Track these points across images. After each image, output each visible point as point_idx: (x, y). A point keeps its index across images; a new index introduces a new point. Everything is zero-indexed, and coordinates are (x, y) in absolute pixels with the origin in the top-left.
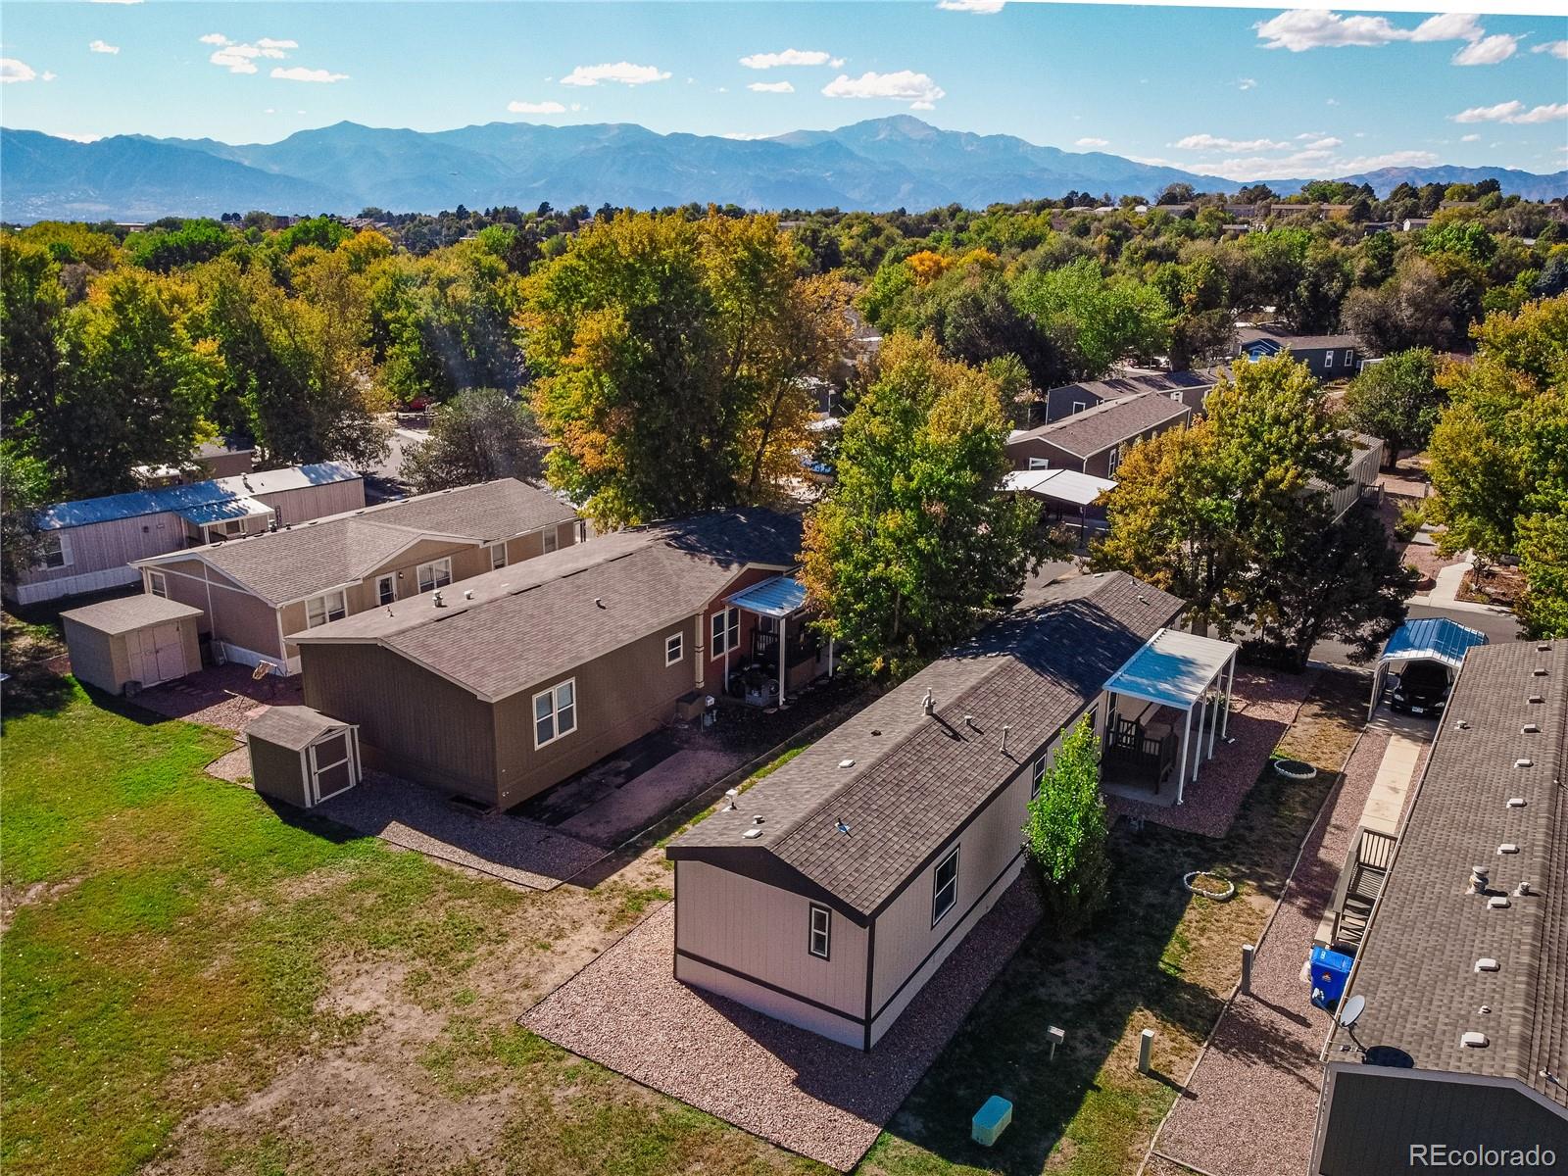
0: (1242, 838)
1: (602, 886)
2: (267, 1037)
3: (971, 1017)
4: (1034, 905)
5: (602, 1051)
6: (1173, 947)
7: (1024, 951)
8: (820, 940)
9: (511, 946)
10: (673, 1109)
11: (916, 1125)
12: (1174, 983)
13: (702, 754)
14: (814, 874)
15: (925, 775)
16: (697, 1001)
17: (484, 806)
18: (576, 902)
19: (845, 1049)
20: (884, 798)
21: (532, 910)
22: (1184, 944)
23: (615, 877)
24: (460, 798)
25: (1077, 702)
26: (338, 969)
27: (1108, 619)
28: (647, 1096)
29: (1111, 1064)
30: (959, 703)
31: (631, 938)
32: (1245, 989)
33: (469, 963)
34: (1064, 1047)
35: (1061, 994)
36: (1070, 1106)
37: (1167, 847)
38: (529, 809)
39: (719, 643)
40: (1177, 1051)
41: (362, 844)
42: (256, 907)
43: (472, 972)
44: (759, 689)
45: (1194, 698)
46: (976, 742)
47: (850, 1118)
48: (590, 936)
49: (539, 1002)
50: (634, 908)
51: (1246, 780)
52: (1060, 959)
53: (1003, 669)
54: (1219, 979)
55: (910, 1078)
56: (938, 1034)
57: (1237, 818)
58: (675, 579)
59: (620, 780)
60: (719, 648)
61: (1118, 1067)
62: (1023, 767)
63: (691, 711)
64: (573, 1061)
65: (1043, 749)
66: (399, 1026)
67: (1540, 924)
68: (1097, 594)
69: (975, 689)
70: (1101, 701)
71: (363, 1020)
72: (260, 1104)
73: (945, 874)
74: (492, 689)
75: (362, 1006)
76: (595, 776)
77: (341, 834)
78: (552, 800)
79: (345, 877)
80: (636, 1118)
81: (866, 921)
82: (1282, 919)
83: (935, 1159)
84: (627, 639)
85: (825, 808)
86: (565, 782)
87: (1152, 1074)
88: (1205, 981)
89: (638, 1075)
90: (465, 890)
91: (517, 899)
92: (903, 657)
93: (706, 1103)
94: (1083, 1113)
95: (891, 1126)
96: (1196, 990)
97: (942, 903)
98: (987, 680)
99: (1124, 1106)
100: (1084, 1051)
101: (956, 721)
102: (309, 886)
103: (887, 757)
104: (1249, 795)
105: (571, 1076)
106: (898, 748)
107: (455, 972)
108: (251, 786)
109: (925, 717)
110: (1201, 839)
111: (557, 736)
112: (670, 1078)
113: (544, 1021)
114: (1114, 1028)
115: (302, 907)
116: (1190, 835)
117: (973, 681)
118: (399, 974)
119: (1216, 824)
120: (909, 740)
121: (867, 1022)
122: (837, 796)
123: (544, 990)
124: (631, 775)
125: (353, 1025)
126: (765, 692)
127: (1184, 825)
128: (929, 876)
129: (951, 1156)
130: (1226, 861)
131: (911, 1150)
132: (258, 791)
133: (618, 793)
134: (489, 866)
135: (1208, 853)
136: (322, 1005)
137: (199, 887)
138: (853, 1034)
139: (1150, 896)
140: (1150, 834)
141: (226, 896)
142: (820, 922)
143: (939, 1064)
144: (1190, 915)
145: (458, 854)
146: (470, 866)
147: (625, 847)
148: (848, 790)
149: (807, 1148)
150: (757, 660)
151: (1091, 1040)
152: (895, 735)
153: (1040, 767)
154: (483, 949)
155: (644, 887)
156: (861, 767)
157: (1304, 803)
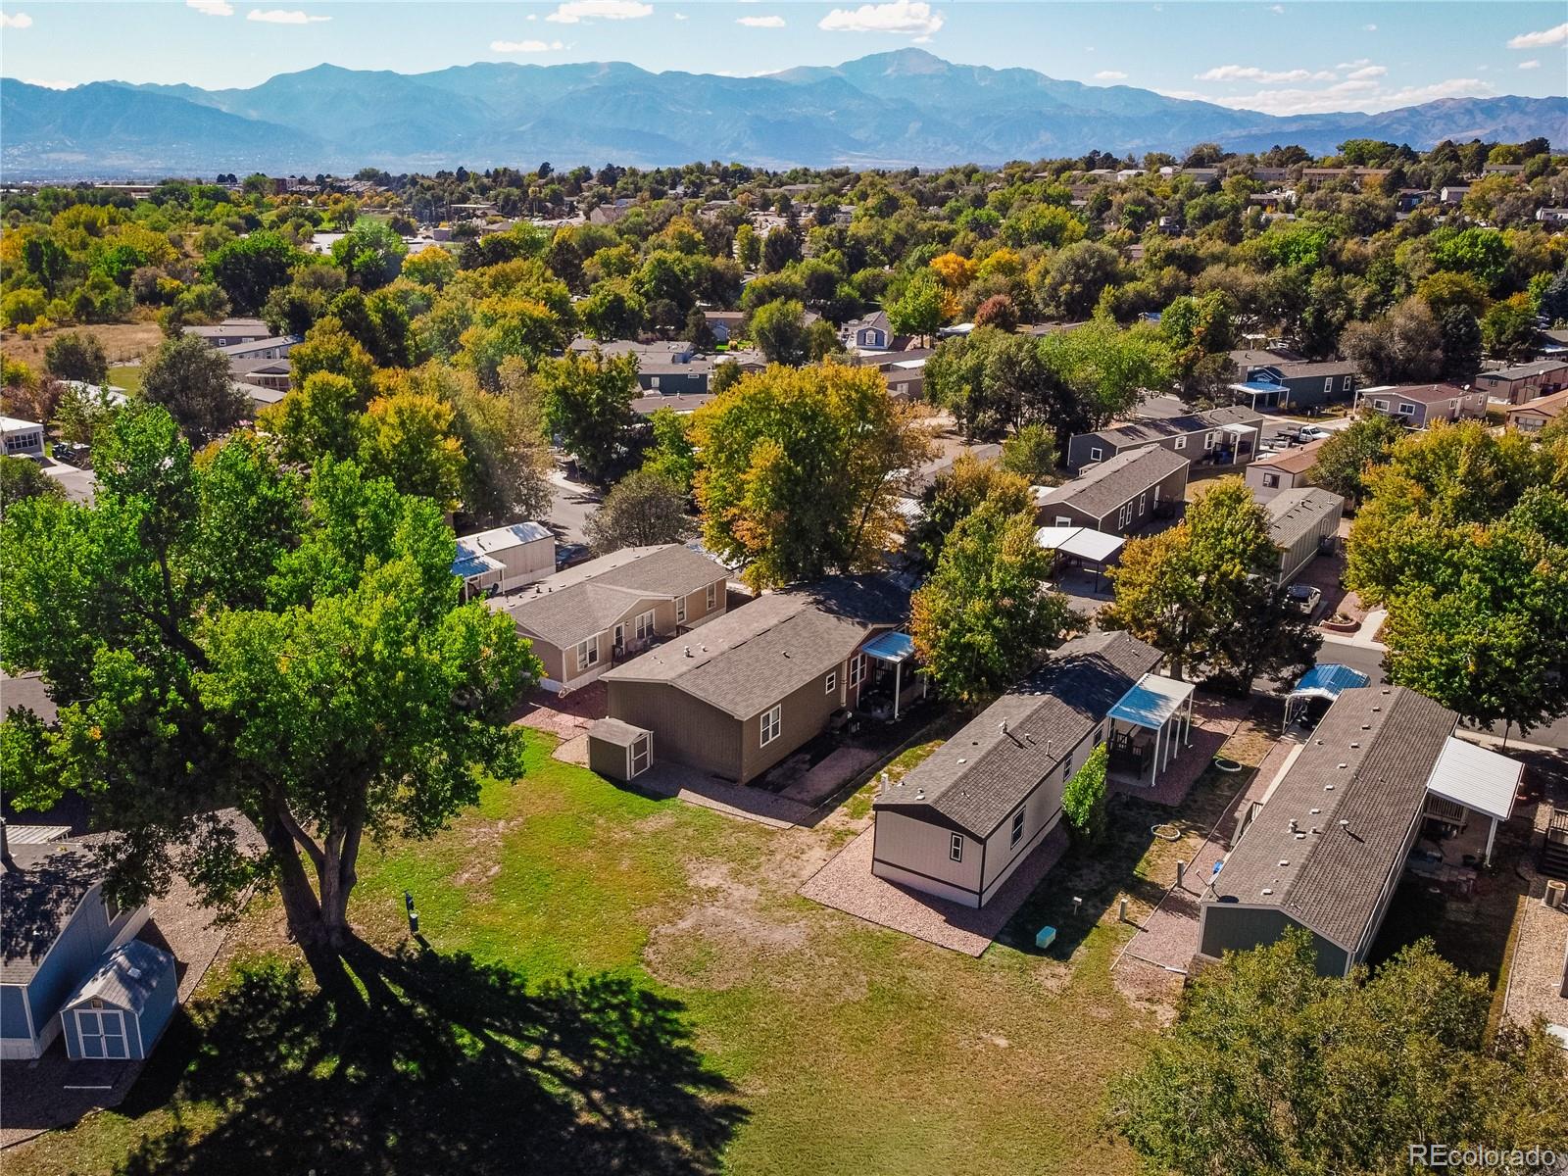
0: (1189, 807)
1: (817, 827)
2: (673, 896)
3: (1032, 895)
4: (1065, 839)
5: (844, 907)
6: (1142, 864)
7: (1059, 864)
8: (956, 853)
9: (778, 857)
10: (886, 931)
11: (1009, 940)
12: (1141, 882)
13: (853, 751)
14: (955, 818)
15: (1005, 768)
16: (887, 885)
17: (734, 781)
18: (804, 835)
19: (968, 908)
20: (985, 780)
21: (783, 839)
22: (1149, 863)
23: (822, 823)
24: (717, 776)
25: (1090, 724)
26: (690, 866)
27: (1111, 667)
28: (872, 926)
29: (1105, 917)
30: (1021, 726)
31: (843, 854)
32: (1179, 885)
33: (759, 865)
34: (1081, 908)
35: (1080, 885)
36: (1085, 934)
37: (1143, 811)
38: (758, 782)
39: (854, 676)
40: (1140, 913)
41: (670, 802)
42: (628, 835)
43: (762, 869)
44: (882, 708)
45: (1163, 721)
46: (1032, 750)
47: (975, 936)
48: (818, 853)
49: (803, 884)
50: (839, 839)
51: (1197, 771)
52: (1079, 869)
53: (1046, 703)
54: (1166, 880)
55: (1003, 920)
56: (1016, 902)
57: (1188, 794)
58: (826, 636)
59: (807, 766)
60: (854, 681)
61: (1110, 917)
62: (1059, 764)
63: (839, 722)
64: (830, 910)
65: (1070, 753)
66: (736, 893)
67: (1316, 847)
68: (1105, 649)
69: (1030, 717)
70: (1106, 722)
71: (716, 890)
72: (682, 925)
73: (1018, 821)
74: (743, 712)
75: (713, 884)
76: (790, 763)
77: (656, 796)
78: (770, 778)
79: (669, 820)
80: (870, 935)
81: (982, 841)
82: (1206, 851)
83: (1019, 953)
84: (808, 679)
85: (955, 785)
86: (773, 767)
87: (1127, 922)
88: (1159, 880)
89: (866, 916)
90: (744, 828)
91: (772, 833)
92: (980, 691)
93: (902, 929)
94: (1090, 937)
95: (996, 939)
96: (1153, 885)
97: (1016, 836)
98: (1036, 711)
99: (1111, 934)
100: (1092, 911)
101: (1020, 737)
102: (651, 825)
103: (984, 758)
104: (1197, 782)
105: (832, 917)
106: (989, 753)
107: (754, 868)
108: (587, 766)
109: (1002, 735)
110: (1164, 807)
111: (771, 739)
112: (882, 918)
113: (809, 891)
114: (1108, 901)
115: (655, 835)
116: (1158, 805)
117: (1028, 712)
118: (725, 869)
119: (1174, 798)
120: (995, 748)
121: (980, 894)
122: (961, 779)
123: (805, 878)
124: (813, 763)
125: (712, 893)
126: (886, 708)
127: (1155, 798)
128: (1010, 821)
129: (1026, 951)
130: (1179, 820)
131: (1007, 949)
132: (592, 769)
133: (808, 774)
134: (748, 815)
135: (1167, 814)
136: (691, 883)
137: (591, 823)
138: (972, 901)
139: (1132, 837)
140: (1134, 803)
141: (609, 830)
142: (957, 843)
143: (1017, 915)
144: (1153, 848)
145: (729, 808)
146: (740, 815)
147: (823, 806)
148: (965, 776)
149: (956, 947)
150: (877, 687)
151: (1095, 907)
152: (987, 745)
153: (1068, 764)
154: (763, 858)
155: (841, 828)
156: (971, 763)
157: (1230, 787)
